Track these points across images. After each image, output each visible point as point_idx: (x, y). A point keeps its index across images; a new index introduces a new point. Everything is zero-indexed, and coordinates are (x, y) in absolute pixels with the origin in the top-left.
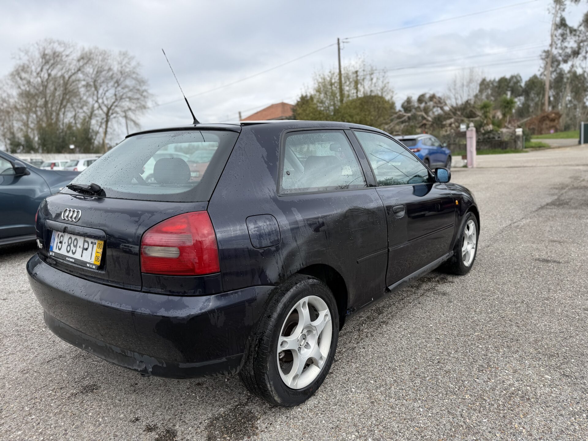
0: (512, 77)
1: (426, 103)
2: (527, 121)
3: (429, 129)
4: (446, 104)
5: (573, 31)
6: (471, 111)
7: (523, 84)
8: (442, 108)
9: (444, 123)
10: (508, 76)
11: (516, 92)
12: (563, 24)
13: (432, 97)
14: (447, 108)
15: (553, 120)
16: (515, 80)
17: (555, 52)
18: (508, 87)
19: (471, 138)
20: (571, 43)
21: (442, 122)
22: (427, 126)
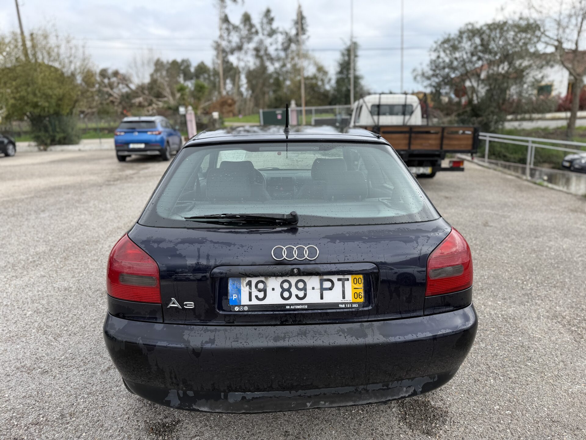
0: (183, 61)
1: (109, 79)
2: (209, 105)
3: (117, 106)
4: (131, 82)
5: (236, 28)
6: (158, 91)
7: (192, 70)
8: (127, 86)
9: (133, 101)
10: (179, 60)
11: (188, 76)
12: (226, 20)
13: (116, 74)
14: (133, 87)
15: (230, 105)
16: (185, 64)
17: (224, 44)
18: (180, 70)
19: (191, 121)
20: (235, 39)
21: (130, 100)
22: (116, 104)
